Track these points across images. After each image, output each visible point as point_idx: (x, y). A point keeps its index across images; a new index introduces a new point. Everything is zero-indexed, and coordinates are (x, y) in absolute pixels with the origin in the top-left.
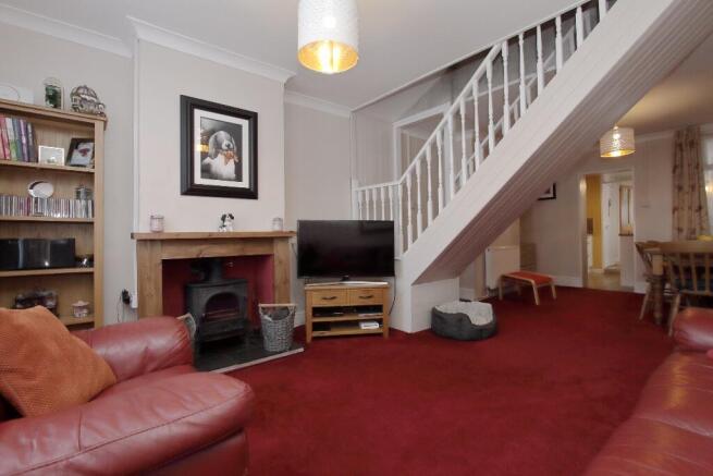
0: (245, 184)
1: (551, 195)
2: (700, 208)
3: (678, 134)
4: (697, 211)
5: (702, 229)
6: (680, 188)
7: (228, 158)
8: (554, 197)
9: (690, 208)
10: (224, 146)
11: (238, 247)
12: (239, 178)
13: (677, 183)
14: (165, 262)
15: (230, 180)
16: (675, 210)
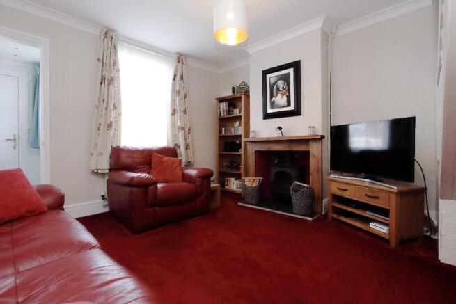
0: (292, 108)
7: (283, 95)
10: (281, 89)
11: (287, 145)
12: (289, 105)
14: (256, 152)
15: (283, 107)
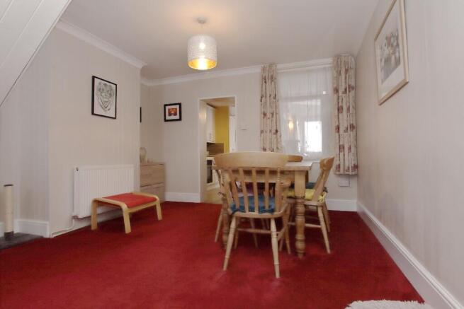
1: (177, 117)
2: (277, 131)
3: (264, 69)
4: (274, 134)
5: (278, 148)
6: (265, 115)
8: (180, 119)
9: (270, 131)
13: (263, 110)
16: (262, 132)
